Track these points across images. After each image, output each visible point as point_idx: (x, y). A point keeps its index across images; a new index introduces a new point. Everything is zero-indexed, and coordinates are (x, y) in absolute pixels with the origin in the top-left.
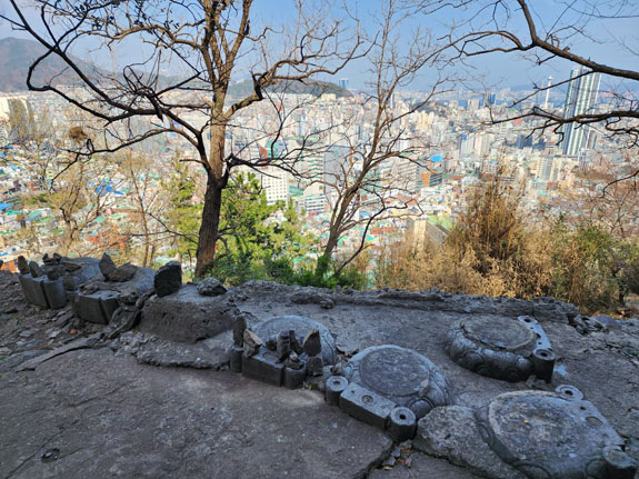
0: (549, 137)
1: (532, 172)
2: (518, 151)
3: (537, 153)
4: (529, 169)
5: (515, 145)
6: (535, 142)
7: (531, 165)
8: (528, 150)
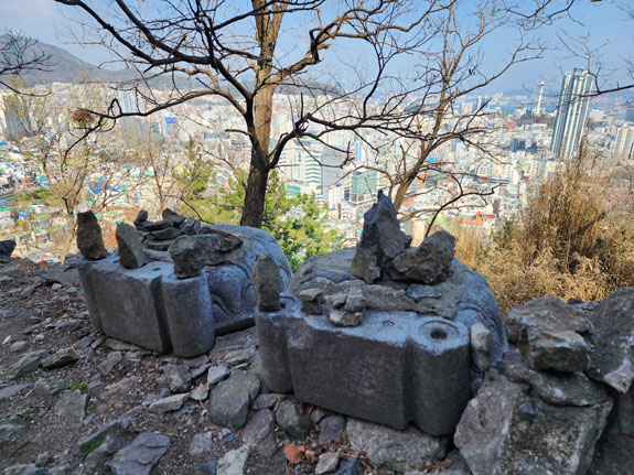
0: (541, 141)
1: (526, 174)
2: (512, 154)
3: (530, 156)
4: (523, 172)
5: (508, 148)
6: (528, 145)
7: (525, 169)
8: (520, 154)
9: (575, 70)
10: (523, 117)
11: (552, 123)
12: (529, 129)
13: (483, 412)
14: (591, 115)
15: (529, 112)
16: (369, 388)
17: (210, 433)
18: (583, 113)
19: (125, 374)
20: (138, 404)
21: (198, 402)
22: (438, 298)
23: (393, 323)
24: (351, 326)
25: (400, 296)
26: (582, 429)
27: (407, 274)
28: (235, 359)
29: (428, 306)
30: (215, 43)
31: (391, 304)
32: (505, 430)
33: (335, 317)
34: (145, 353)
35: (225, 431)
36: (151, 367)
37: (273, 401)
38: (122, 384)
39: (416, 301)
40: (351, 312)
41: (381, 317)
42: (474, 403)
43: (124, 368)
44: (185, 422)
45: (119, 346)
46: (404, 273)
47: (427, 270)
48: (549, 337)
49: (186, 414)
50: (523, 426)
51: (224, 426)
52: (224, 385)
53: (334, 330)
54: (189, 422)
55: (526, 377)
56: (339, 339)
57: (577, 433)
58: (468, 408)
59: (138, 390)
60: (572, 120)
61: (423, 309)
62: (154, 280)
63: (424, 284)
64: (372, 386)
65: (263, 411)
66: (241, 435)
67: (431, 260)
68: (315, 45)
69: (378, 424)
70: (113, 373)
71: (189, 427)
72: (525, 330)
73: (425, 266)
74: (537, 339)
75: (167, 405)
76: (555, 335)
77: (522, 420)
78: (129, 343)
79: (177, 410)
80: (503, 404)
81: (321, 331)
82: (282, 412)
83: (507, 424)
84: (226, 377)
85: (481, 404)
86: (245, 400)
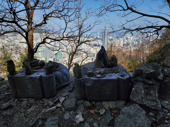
0: (100, 44)
2: (94, 47)
3: (98, 47)
6: (97, 45)
8: (96, 47)
9: (105, 27)
10: (96, 38)
11: (102, 40)
12: (97, 41)
13: (136, 90)
14: (110, 38)
15: (97, 37)
16: (108, 92)
17: (68, 113)
18: (108, 37)
19: (31, 106)
20: (41, 112)
21: (60, 107)
22: (118, 69)
23: (112, 76)
24: (103, 77)
25: (110, 70)
26: (156, 88)
27: (110, 65)
28: (65, 95)
29: (117, 71)
30: (16, 17)
31: (109, 72)
32: (143, 92)
33: (99, 76)
34: (35, 99)
35: (72, 112)
36: (39, 103)
37: (82, 102)
38: (32, 109)
39: (114, 70)
40: (102, 74)
41: (108, 75)
42: (134, 89)
43: (30, 105)
44: (59, 112)
45: (25, 99)
46: (109, 65)
47: (114, 63)
48: (148, 71)
49: (58, 111)
50: (146, 90)
51: (71, 111)
52: (66, 101)
53: (99, 79)
54: (61, 112)
55: (143, 81)
56: (101, 81)
57: (155, 90)
58: (132, 90)
59: (38, 109)
60: (106, 39)
61: (116, 72)
62: (40, 76)
63: (114, 67)
64: (109, 91)
65: (80, 105)
66: (76, 112)
67: (114, 61)
68: (45, 19)
69: (110, 101)
70: (27, 107)
71: (61, 113)
72: (142, 71)
73: (113, 63)
74: (145, 72)
75: (52, 110)
76: (149, 70)
77: (145, 89)
78: (29, 98)
79: (55, 111)
80: (141, 87)
81: (96, 80)
82: (85, 104)
83: (143, 91)
84: (65, 100)
85: (135, 89)
86: (74, 103)
